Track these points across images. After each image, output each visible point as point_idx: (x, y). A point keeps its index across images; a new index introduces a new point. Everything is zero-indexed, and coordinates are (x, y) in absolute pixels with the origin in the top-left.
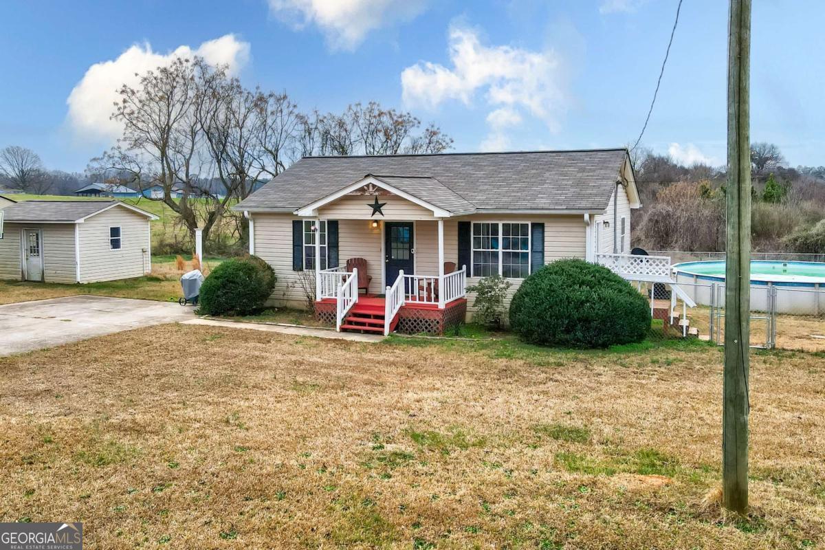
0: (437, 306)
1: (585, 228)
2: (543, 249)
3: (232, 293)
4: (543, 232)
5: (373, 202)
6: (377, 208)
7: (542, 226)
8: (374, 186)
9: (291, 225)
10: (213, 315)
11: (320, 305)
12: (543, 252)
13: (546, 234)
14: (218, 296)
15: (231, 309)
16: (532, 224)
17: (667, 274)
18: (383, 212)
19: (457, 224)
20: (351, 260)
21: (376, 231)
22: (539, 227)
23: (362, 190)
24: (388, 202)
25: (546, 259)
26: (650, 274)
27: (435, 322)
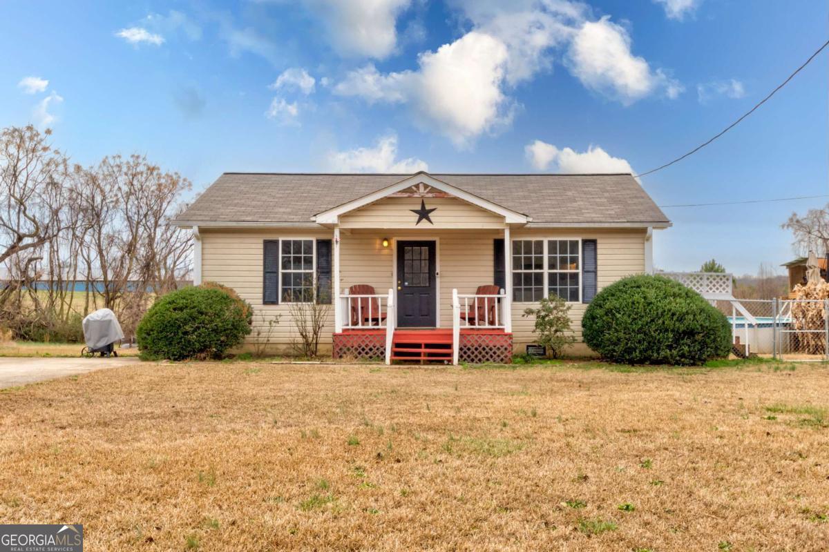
0: (503, 330)
1: (644, 243)
2: (596, 268)
3: (206, 328)
4: (595, 249)
5: (419, 208)
6: (424, 214)
7: (594, 242)
8: (426, 186)
9: (261, 246)
10: (175, 360)
11: (341, 338)
12: (595, 272)
13: (599, 251)
14: (186, 333)
15: (201, 351)
16: (583, 240)
17: (727, 292)
18: (432, 218)
19: (492, 242)
20: (355, 286)
21: (386, 252)
22: (591, 244)
23: (408, 190)
24: (439, 207)
25: (599, 279)
26: (711, 292)
27: (502, 349)
